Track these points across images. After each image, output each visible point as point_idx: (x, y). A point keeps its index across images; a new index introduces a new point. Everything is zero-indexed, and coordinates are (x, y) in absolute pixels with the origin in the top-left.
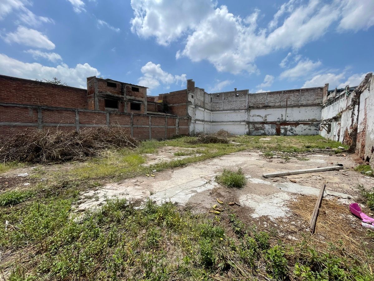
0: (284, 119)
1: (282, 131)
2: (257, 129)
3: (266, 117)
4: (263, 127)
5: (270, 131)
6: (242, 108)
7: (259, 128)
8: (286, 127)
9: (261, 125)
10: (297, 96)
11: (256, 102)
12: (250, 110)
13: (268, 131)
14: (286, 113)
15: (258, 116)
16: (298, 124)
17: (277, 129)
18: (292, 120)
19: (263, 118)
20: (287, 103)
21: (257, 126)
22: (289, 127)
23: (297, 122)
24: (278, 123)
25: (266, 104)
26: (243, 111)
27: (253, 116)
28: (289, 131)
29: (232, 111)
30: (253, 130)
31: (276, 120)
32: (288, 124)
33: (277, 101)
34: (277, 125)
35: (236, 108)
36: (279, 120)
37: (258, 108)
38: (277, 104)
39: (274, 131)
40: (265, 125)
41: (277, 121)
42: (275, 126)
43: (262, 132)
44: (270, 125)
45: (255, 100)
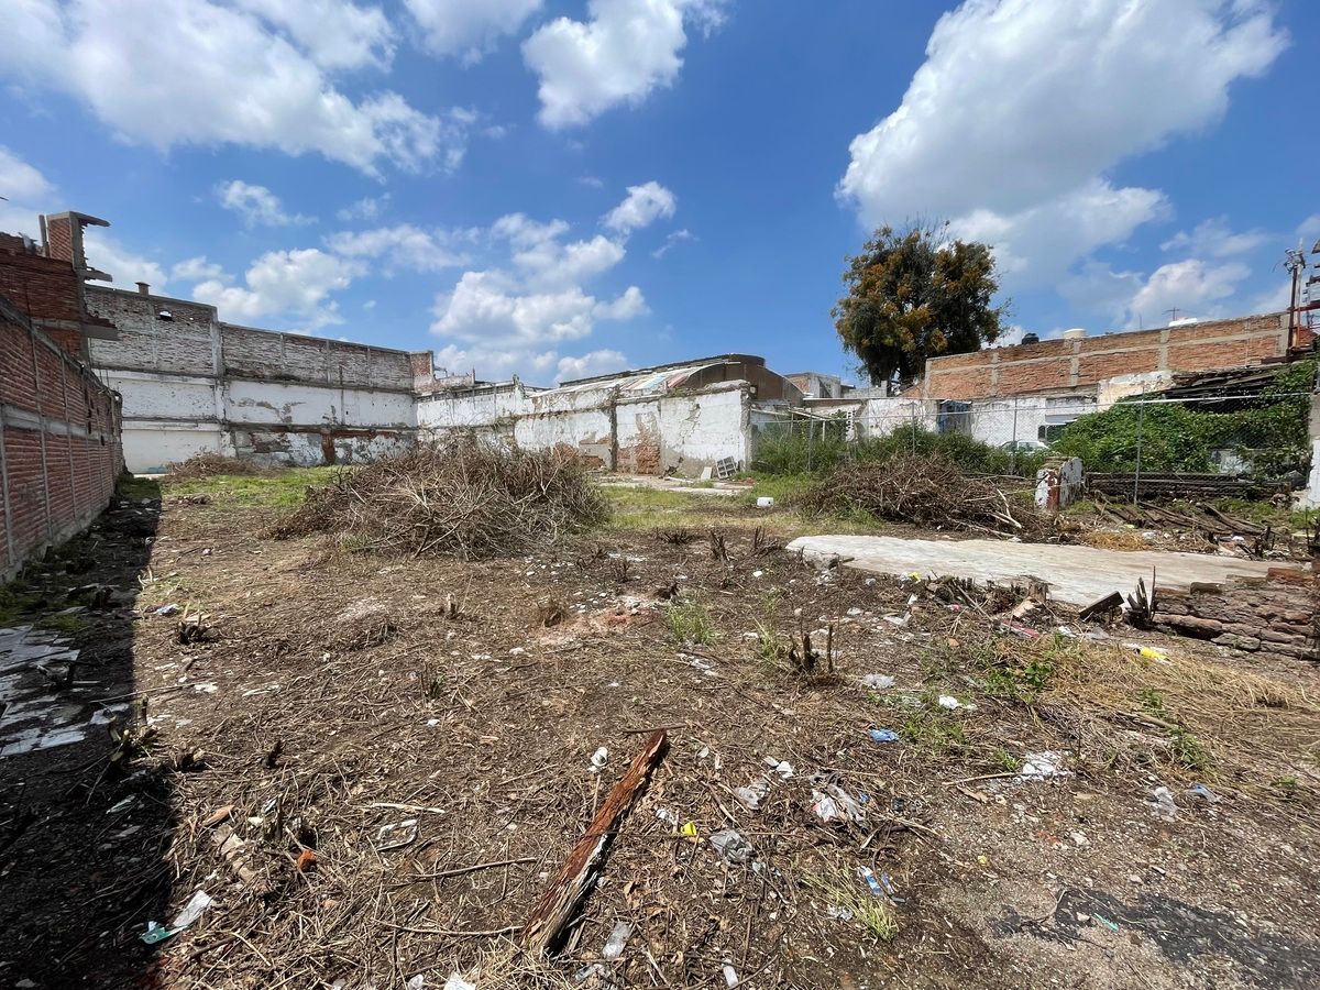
0: (339, 420)
1: (340, 453)
2: (263, 448)
3: (287, 409)
4: (283, 441)
5: (306, 454)
6: (194, 370)
7: (269, 443)
8: (348, 441)
9: (275, 436)
10: (364, 361)
11: (247, 357)
12: (229, 381)
13: (301, 455)
14: (343, 404)
15: (261, 404)
16: (375, 435)
17: (324, 448)
18: (358, 424)
19: (277, 411)
20: (341, 377)
21: (264, 437)
22: (354, 442)
23: (370, 429)
24: (326, 431)
25: (284, 371)
26: (203, 381)
27: (244, 403)
28: (357, 452)
30: (251, 450)
31: (320, 421)
32: (351, 434)
33: (316, 365)
34: (324, 435)
35: (165, 366)
36: (326, 422)
37: (258, 378)
38: (317, 376)
39: (319, 454)
40: (290, 436)
41: (323, 425)
42: (318, 439)
43: (283, 456)
44: (305, 435)
45: (242, 349)
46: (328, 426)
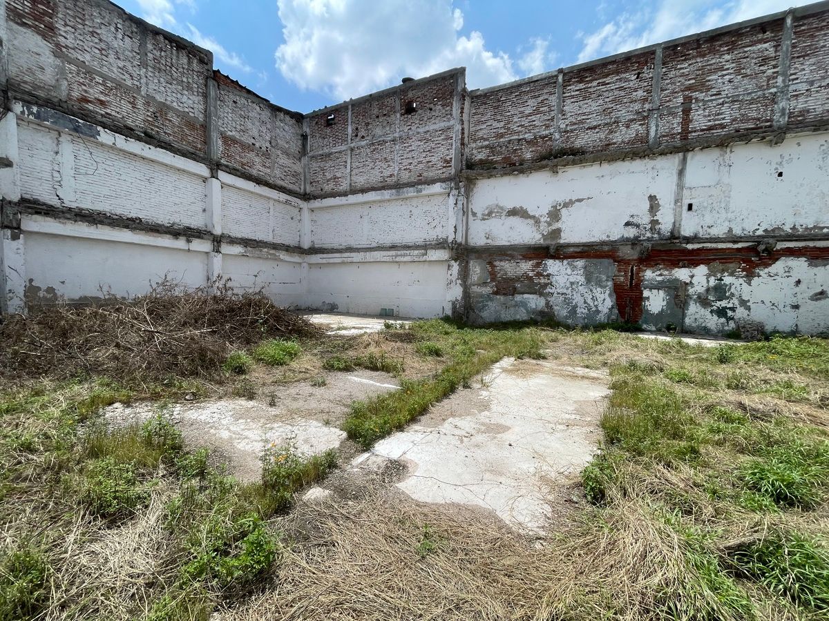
0: (666, 226)
1: (656, 302)
2: (507, 287)
3: (555, 215)
4: (539, 275)
5: (578, 299)
6: (431, 174)
7: (518, 279)
8: (682, 274)
9: (526, 267)
11: (502, 136)
12: (470, 183)
13: (567, 301)
14: (680, 186)
15: (513, 212)
16: (771, 256)
17: (618, 291)
19: (537, 221)
20: (686, 121)
21: (509, 268)
22: (699, 278)
24: (627, 252)
25: (558, 141)
26: (437, 188)
27: (490, 214)
28: (703, 301)
29: (387, 194)
30: (487, 290)
31: (617, 232)
32: (692, 259)
33: (624, 113)
34: (620, 261)
35: (405, 177)
36: (631, 233)
37: (514, 167)
38: (622, 136)
39: (604, 301)
40: (553, 266)
41: (624, 241)
42: (608, 269)
43: (535, 302)
44: (580, 263)
45: (495, 124)
46: (634, 242)
